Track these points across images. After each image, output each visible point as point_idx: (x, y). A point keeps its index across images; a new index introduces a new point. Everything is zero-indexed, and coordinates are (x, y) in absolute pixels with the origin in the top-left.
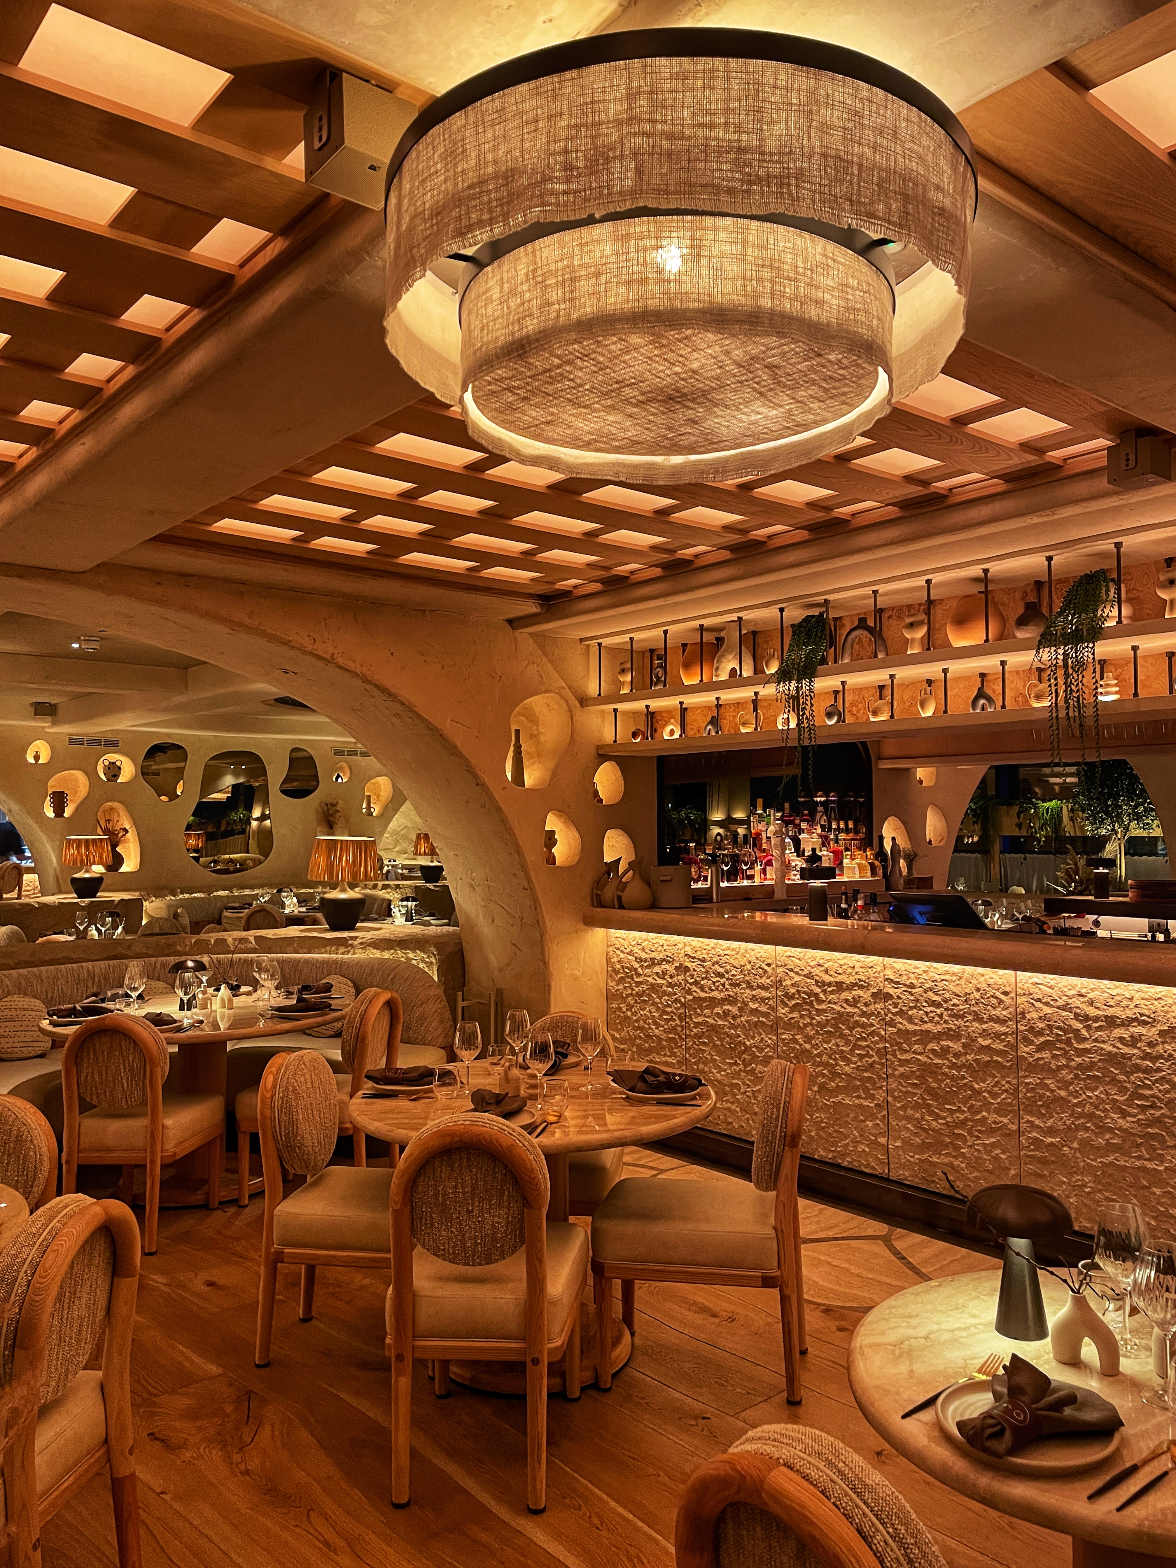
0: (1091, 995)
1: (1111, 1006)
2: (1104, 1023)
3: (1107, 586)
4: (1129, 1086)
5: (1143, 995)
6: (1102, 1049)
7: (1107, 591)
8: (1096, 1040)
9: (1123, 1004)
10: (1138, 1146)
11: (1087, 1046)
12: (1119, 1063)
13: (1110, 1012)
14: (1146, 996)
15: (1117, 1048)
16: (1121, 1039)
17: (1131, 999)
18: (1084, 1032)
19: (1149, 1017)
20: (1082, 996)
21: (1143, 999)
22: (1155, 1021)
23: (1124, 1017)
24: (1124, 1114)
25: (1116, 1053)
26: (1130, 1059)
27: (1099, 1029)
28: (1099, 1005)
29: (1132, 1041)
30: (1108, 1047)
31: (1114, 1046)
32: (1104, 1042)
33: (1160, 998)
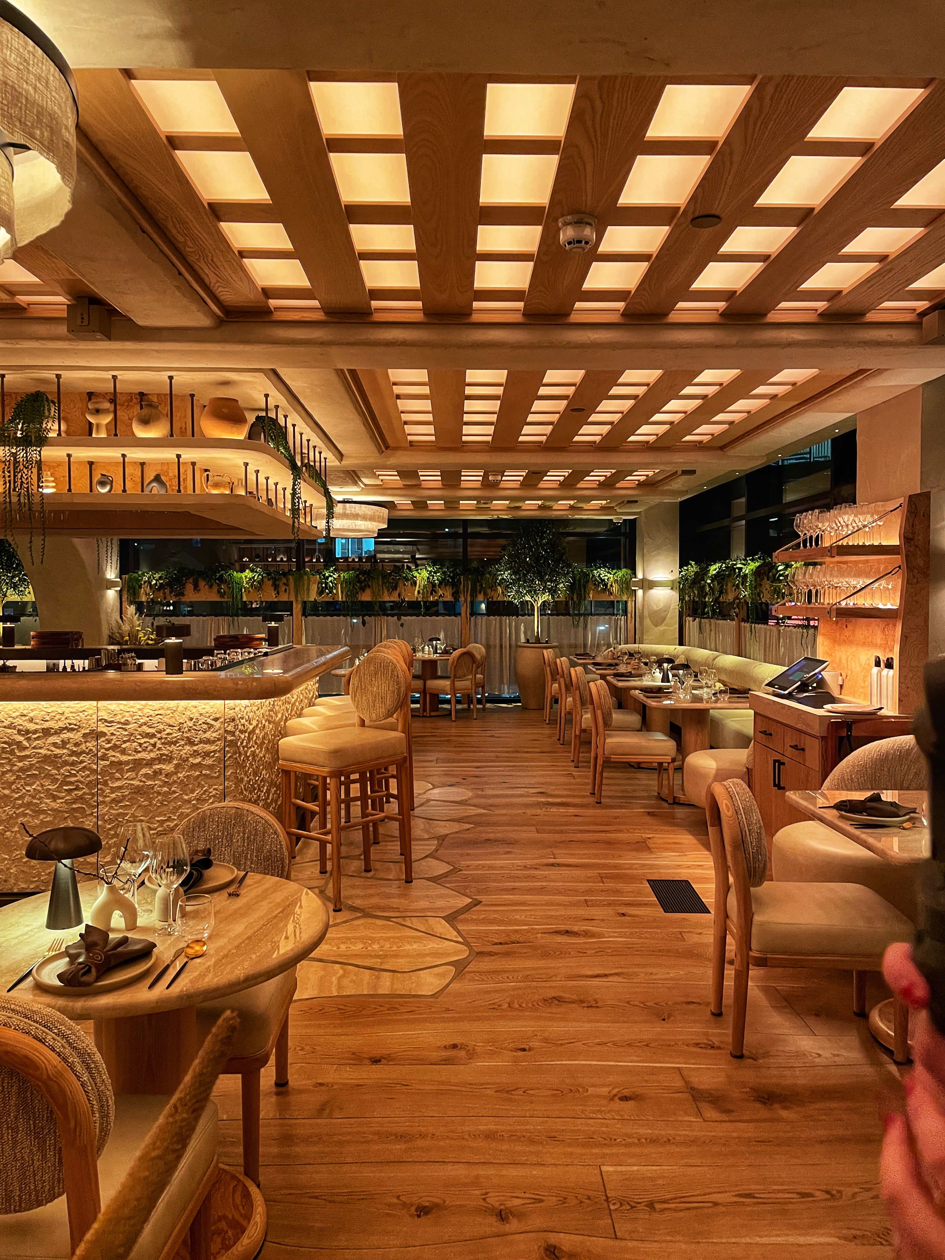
0: (31, 715)
1: (47, 721)
2: (41, 734)
3: (49, 405)
4: (59, 777)
5: (71, 710)
6: (39, 753)
7: (49, 410)
8: (34, 748)
9: (56, 718)
10: (65, 818)
11: (27, 753)
12: (53, 761)
13: (46, 725)
14: (74, 710)
15: (52, 751)
16: (55, 744)
17: (63, 714)
18: (26, 743)
19: (75, 725)
20: (25, 716)
21: (71, 712)
22: (80, 727)
23: (57, 727)
24: (55, 798)
25: (51, 755)
26: (61, 757)
27: (38, 738)
28: (38, 721)
29: (62, 744)
30: (43, 752)
31: (48, 750)
32: (41, 748)
33: (84, 711)
